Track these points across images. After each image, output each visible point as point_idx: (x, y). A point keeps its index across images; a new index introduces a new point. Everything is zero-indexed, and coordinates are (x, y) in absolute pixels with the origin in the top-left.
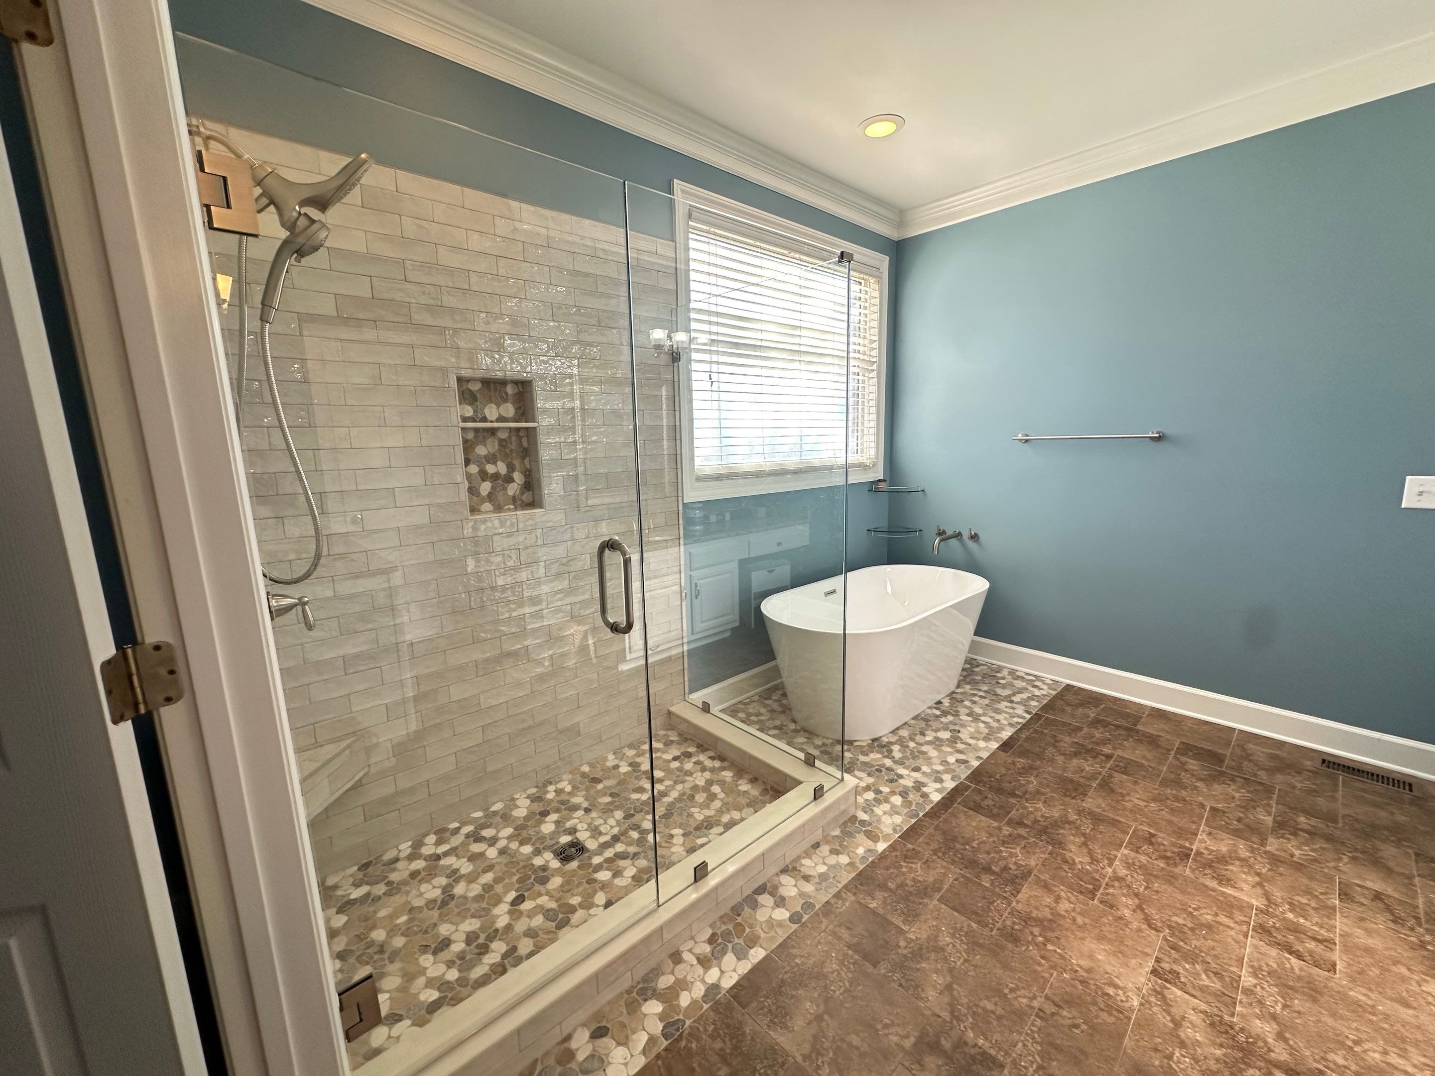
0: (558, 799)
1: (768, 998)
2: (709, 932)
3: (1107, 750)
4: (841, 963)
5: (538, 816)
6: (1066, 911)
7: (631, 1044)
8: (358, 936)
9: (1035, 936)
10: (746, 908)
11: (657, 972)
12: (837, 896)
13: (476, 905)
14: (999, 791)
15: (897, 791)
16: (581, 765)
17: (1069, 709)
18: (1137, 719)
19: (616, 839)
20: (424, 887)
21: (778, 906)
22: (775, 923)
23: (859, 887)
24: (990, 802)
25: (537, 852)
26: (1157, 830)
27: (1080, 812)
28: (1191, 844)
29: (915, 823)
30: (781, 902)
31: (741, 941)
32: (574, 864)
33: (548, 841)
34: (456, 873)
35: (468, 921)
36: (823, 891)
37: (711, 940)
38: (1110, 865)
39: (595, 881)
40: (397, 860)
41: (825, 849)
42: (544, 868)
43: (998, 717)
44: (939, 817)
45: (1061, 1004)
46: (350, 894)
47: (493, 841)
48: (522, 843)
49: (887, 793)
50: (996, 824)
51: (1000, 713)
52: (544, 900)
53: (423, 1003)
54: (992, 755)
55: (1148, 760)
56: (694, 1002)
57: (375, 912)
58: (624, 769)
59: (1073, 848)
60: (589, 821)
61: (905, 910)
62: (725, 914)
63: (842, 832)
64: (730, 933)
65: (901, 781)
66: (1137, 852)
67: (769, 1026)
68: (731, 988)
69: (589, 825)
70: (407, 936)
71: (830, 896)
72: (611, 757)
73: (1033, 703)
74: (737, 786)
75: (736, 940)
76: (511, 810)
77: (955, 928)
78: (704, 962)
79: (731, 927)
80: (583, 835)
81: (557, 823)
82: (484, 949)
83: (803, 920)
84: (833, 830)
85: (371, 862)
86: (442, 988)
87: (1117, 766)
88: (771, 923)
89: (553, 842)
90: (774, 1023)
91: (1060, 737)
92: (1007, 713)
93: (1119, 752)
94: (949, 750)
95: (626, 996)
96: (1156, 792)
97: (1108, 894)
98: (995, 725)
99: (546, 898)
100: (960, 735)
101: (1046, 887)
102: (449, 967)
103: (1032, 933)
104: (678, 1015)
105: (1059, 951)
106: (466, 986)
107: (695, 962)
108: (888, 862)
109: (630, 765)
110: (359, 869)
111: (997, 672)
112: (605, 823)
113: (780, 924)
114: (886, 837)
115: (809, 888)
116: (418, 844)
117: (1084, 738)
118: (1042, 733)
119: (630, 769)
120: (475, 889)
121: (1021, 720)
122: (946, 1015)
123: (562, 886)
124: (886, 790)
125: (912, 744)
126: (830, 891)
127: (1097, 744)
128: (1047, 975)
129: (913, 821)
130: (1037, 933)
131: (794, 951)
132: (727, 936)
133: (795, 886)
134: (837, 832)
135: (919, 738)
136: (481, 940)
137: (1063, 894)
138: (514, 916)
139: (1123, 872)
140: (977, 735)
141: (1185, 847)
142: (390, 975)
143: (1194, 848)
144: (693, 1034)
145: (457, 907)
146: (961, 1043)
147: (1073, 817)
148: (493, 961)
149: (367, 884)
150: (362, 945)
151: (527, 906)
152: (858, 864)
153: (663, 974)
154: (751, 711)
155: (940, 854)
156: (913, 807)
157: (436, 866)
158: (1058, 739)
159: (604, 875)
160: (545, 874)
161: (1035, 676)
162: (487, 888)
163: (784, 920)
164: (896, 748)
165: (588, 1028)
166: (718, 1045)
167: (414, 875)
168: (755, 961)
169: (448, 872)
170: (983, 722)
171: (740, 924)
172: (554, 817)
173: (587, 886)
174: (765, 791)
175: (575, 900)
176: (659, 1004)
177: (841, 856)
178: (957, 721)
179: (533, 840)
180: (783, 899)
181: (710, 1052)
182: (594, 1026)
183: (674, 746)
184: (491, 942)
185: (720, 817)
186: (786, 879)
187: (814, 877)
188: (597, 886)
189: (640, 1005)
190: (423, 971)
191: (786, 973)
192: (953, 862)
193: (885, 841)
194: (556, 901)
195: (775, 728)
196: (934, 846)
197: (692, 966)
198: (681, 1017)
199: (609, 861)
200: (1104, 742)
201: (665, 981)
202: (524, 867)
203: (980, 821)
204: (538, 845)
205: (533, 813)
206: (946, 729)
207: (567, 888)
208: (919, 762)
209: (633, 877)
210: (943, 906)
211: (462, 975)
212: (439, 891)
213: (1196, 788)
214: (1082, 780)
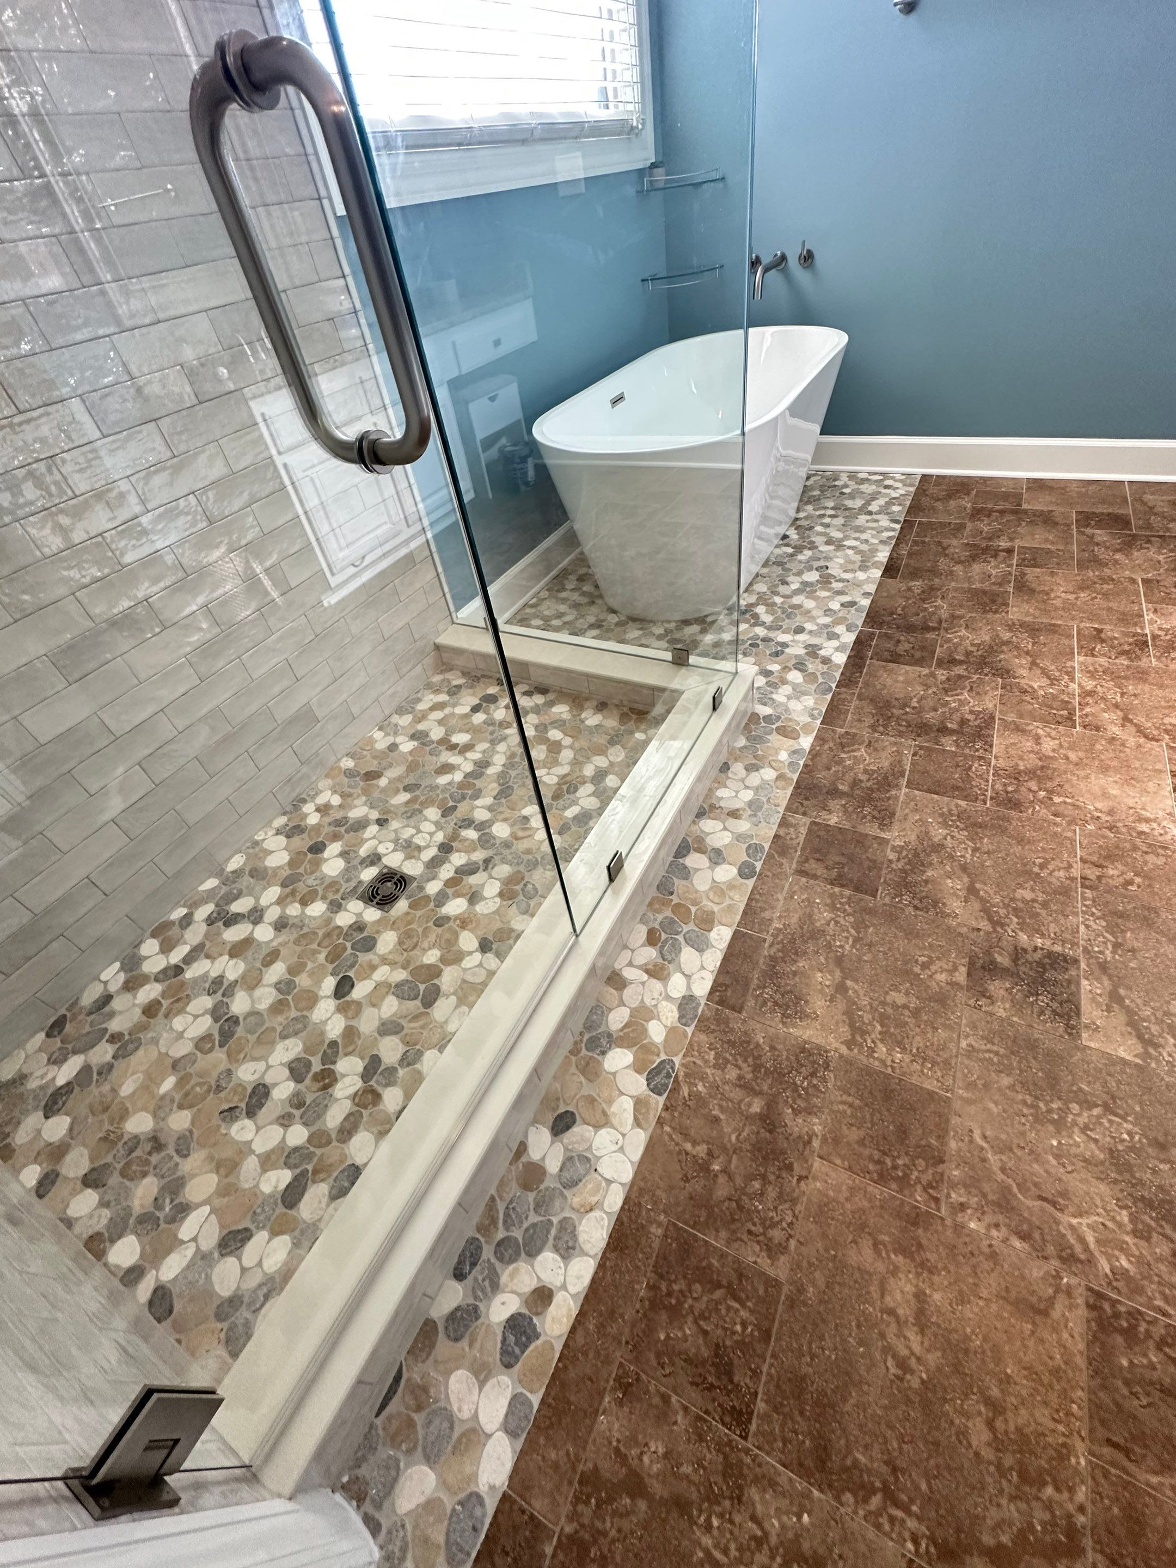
0: (327, 820)
1: (765, 987)
2: (642, 931)
3: (1004, 544)
4: (833, 908)
5: (310, 856)
6: (1054, 750)
7: (615, 1121)
8: (105, 1139)
9: (1035, 792)
10: (676, 880)
11: (598, 1011)
12: (784, 823)
13: (280, 1019)
14: (910, 628)
15: (790, 664)
16: (339, 760)
17: (939, 505)
18: (1018, 497)
19: (446, 849)
20: (178, 1023)
21: (717, 863)
22: (724, 887)
23: (805, 803)
24: (907, 646)
25: (336, 907)
26: (1100, 623)
27: (1010, 627)
28: (1143, 628)
29: (832, 700)
30: (717, 857)
31: (691, 926)
32: (402, 905)
33: (345, 886)
34: (221, 983)
35: (280, 1047)
36: (763, 824)
37: (652, 939)
38: (1072, 680)
39: (448, 918)
40: (107, 998)
41: (738, 769)
42: (359, 927)
43: (864, 536)
44: (857, 683)
45: (1101, 861)
46: (54, 1079)
47: (256, 916)
48: (304, 902)
49: (779, 672)
50: (925, 671)
51: (863, 532)
52: (383, 973)
53: (271, 1196)
54: (880, 585)
55: (1053, 543)
56: (671, 1031)
57: (114, 1090)
58: (406, 746)
59: (1024, 672)
60: (393, 836)
61: (875, 813)
62: (653, 899)
63: (747, 739)
64: (672, 922)
65: (787, 650)
66: (1093, 655)
67: (784, 1023)
68: (712, 992)
69: (396, 841)
70: (190, 1107)
71: (775, 827)
72: (378, 735)
73: (896, 508)
74: (583, 722)
75: (686, 928)
76: (262, 859)
77: (942, 815)
78: (656, 972)
79: (668, 913)
80: (394, 860)
81: (344, 854)
82: (327, 1079)
83: (758, 870)
84: (735, 741)
85: (64, 1016)
86: (292, 1161)
87: (1024, 560)
88: (718, 889)
89: (353, 884)
90: (789, 1016)
91: (946, 542)
92: (872, 529)
93: (1017, 543)
94: (826, 594)
95: (573, 1059)
96: (1078, 578)
97: (1087, 715)
98: (864, 547)
99: (385, 969)
100: (829, 571)
101: (1018, 729)
102: (285, 1126)
103: (1030, 790)
104: (658, 1055)
105: (1068, 800)
106: (329, 1142)
107: (645, 977)
108: (824, 759)
109: (413, 737)
110: (48, 1035)
111: (835, 480)
112: (419, 831)
113: (731, 886)
114: (806, 728)
115: (743, 826)
116: (132, 963)
117: (974, 536)
118: (924, 542)
119: (416, 743)
120: (266, 997)
121: (892, 534)
122: (984, 925)
123: (400, 943)
124: (775, 667)
125: (778, 600)
126: (772, 820)
127: (990, 539)
128: (1069, 834)
129: (829, 697)
130: (1035, 788)
131: (767, 915)
132: (669, 925)
133: (725, 829)
134: (742, 742)
135: (782, 589)
136: (317, 1067)
137: (1040, 732)
138: (350, 1014)
139: (1090, 685)
140: (851, 567)
141: (1139, 634)
142: (193, 1176)
143: (1147, 631)
144: (692, 1074)
145: (251, 1032)
146: (1018, 953)
147: (1006, 636)
148: (352, 1090)
149: (75, 1052)
150: (120, 1149)
151: (360, 991)
152: (789, 775)
153: (610, 1010)
154: (547, 613)
155: (881, 729)
156: (820, 680)
157: (183, 984)
158: (945, 545)
159: (456, 907)
160: (365, 934)
161: (881, 474)
162: (285, 987)
163: (734, 879)
164: (760, 610)
165: (543, 1124)
166: (732, 1074)
167: (150, 1010)
168: (724, 945)
169: (207, 985)
170: (849, 548)
171: (678, 905)
172: (334, 849)
173: (439, 930)
174: (624, 718)
175: (432, 957)
176: (626, 1051)
177: (762, 771)
178: (818, 555)
179: (320, 893)
180: (718, 852)
181: (727, 1088)
182: (550, 1118)
183: (464, 692)
184: (334, 1063)
185: (581, 770)
186: (708, 825)
187: (744, 810)
188: (454, 925)
189: (600, 1064)
190: (245, 1149)
191: (770, 946)
192: (901, 734)
193: (807, 733)
194: (404, 968)
195: (592, 626)
196: (869, 721)
197: (643, 984)
198: (663, 1057)
199: (450, 883)
200: (996, 535)
201: (617, 1019)
202: (328, 935)
203: (907, 672)
204: (331, 896)
205: (298, 853)
206: (810, 569)
207: (408, 942)
208: (798, 620)
209: (501, 895)
210: (916, 792)
211: (314, 1128)
212: (207, 1021)
213: (1116, 562)
214: (994, 588)
